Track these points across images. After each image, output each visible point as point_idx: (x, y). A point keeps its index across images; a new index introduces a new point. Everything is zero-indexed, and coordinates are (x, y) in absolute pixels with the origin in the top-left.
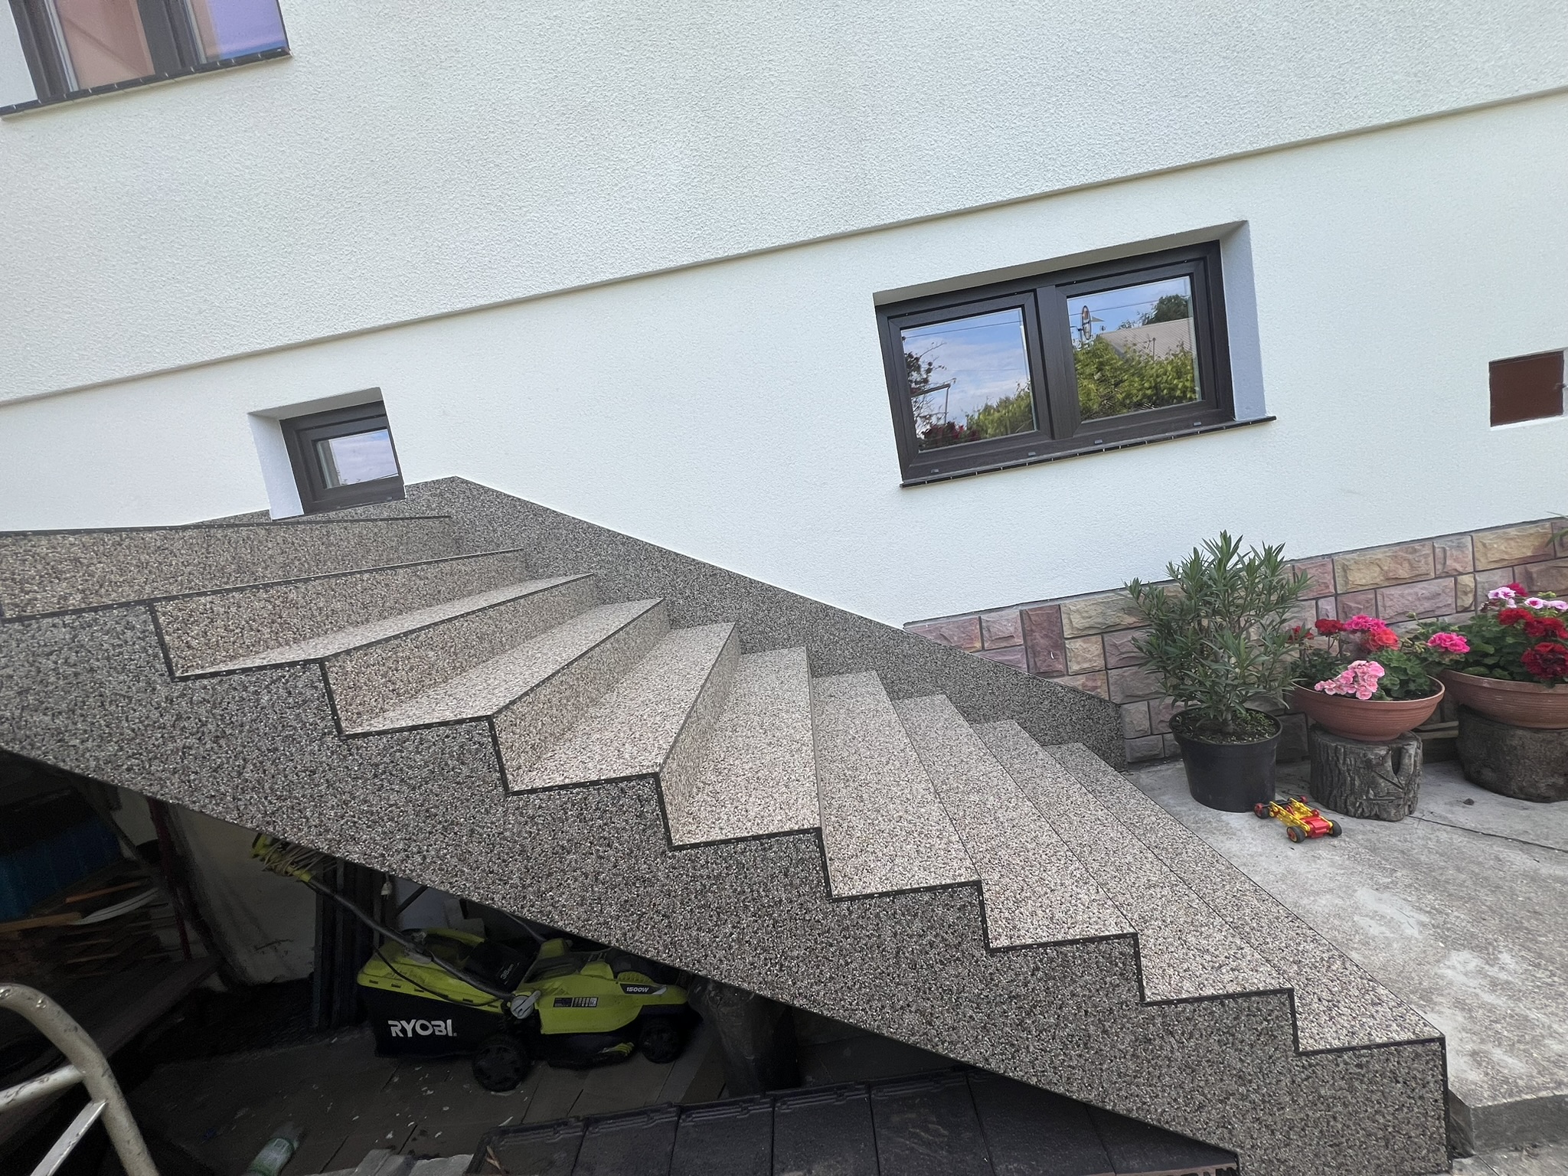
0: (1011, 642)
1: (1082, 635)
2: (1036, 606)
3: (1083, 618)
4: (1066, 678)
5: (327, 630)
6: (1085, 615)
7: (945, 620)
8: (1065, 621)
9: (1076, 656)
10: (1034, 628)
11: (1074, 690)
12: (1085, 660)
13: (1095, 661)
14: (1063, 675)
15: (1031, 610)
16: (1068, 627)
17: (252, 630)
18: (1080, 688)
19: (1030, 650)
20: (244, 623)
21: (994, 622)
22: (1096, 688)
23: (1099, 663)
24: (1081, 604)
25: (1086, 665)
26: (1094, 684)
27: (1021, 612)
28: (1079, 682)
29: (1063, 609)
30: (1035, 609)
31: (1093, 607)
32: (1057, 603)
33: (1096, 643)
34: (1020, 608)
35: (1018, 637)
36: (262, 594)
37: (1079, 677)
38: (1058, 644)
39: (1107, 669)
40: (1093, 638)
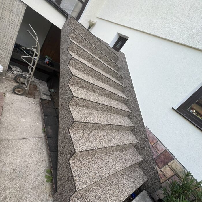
0: (158, 151)
1: (171, 169)
2: (170, 153)
3: (175, 167)
4: (159, 169)
6: (177, 167)
7: (153, 134)
8: (171, 162)
9: (165, 169)
10: (164, 155)
11: (157, 172)
12: (166, 172)
13: (167, 175)
14: (159, 168)
15: (168, 152)
16: (171, 163)
18: (159, 173)
19: (159, 157)
21: (159, 144)
22: (162, 178)
23: (168, 177)
24: (178, 164)
25: (165, 173)
26: (162, 177)
27: (166, 150)
28: (160, 173)
29: (174, 160)
30: (169, 153)
31: (180, 168)
32: (174, 158)
33: (172, 173)
34: (167, 150)
35: (160, 152)
37: (161, 172)
38: (165, 163)
39: (168, 179)
40: (173, 172)
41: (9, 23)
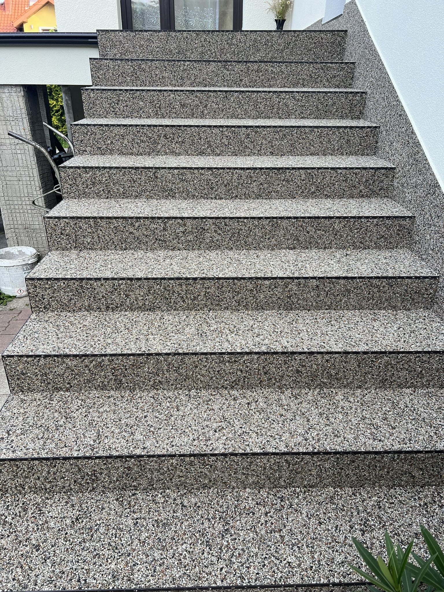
5: (158, 85)
17: (123, 77)
20: (120, 73)
36: (130, 63)
41: (13, 147)
